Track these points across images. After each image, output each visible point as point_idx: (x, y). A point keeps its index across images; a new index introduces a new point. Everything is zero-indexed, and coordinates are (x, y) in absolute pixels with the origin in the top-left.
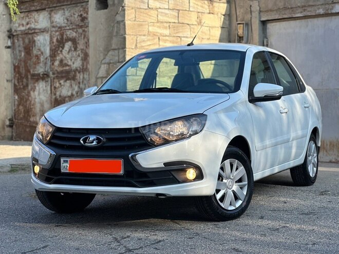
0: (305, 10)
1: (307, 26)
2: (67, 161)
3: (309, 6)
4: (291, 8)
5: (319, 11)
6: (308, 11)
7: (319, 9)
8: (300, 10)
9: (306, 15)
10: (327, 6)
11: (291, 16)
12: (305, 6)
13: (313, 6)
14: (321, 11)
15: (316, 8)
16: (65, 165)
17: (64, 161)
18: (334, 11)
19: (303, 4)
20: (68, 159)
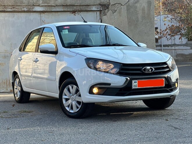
0: (14, 8)
1: (14, 17)
2: (136, 82)
3: (17, 6)
4: (4, 6)
5: (24, 9)
6: (16, 8)
7: (24, 8)
8: (10, 7)
9: (15, 10)
10: (29, 7)
11: (3, 10)
12: (14, 6)
13: (20, 6)
14: (26, 9)
15: (22, 7)
16: (135, 84)
17: (135, 82)
18: (34, 10)
19: (13, 4)
20: (137, 81)
